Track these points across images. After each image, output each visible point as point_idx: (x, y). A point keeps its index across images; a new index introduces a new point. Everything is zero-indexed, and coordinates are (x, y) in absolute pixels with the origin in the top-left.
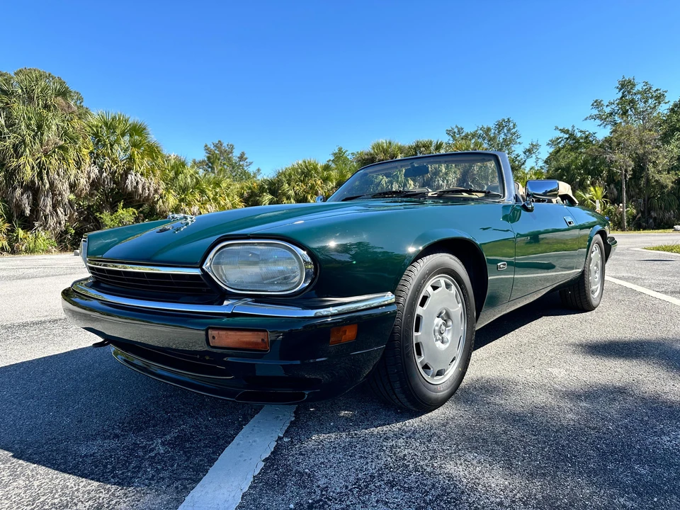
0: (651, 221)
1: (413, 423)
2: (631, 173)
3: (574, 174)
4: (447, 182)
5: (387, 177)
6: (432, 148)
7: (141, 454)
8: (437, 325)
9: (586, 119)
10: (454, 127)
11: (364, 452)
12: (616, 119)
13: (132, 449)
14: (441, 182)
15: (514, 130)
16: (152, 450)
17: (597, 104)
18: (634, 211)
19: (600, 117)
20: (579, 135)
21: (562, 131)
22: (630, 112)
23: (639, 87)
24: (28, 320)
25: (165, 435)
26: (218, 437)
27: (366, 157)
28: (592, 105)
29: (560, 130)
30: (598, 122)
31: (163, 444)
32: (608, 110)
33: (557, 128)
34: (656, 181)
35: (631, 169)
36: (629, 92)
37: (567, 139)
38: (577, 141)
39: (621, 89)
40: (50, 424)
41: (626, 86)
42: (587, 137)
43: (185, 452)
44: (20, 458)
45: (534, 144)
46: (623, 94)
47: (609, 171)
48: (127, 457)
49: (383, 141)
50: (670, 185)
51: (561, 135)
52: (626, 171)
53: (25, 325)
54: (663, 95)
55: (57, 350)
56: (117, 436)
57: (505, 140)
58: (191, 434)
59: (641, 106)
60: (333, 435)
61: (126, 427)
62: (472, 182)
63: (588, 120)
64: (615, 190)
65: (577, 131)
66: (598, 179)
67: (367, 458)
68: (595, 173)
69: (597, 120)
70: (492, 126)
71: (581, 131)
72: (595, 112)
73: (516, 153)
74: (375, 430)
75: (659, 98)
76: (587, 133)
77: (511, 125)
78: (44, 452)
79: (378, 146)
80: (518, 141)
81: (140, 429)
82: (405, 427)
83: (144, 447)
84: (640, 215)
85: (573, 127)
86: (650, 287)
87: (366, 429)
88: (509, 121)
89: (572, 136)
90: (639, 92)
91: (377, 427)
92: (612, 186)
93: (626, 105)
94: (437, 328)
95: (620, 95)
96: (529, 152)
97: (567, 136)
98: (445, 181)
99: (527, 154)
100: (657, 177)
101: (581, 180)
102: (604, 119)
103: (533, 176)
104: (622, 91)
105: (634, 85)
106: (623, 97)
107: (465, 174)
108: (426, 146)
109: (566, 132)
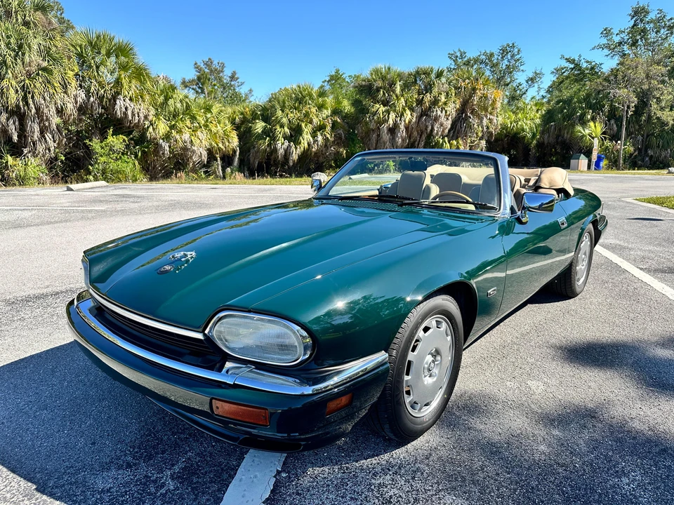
0: (647, 159)
1: (400, 453)
2: (634, 109)
3: (574, 109)
4: (446, 112)
5: (384, 106)
6: (433, 76)
7: (153, 490)
8: (427, 363)
9: (594, 49)
10: (457, 51)
11: (355, 491)
12: (625, 49)
13: (145, 484)
14: (439, 113)
15: (518, 57)
16: (163, 486)
17: (607, 32)
18: (632, 149)
19: (608, 47)
20: (584, 65)
21: (568, 60)
22: (640, 43)
23: (652, 16)
24: (32, 292)
25: (173, 465)
26: (222, 469)
27: (364, 83)
28: (602, 33)
29: (566, 59)
30: (606, 51)
31: (172, 478)
32: (617, 39)
33: (562, 57)
34: (658, 118)
35: (633, 105)
36: (642, 21)
37: (572, 69)
38: (582, 72)
39: (634, 17)
40: (66, 445)
41: (639, 13)
42: (592, 68)
43: (192, 489)
44: (43, 492)
45: (538, 72)
46: (635, 22)
47: (611, 106)
48: (141, 494)
49: (382, 66)
50: (672, 122)
51: (566, 64)
52: (628, 107)
53: (27, 300)
55: (64, 339)
56: (129, 466)
57: (508, 67)
58: (198, 465)
59: (652, 36)
60: (326, 469)
61: (137, 452)
62: (472, 113)
63: (596, 50)
64: (615, 126)
65: (583, 61)
66: (599, 114)
67: (357, 499)
68: (597, 108)
70: (496, 51)
71: (587, 62)
72: (604, 41)
73: (518, 81)
74: (365, 463)
75: (672, 28)
76: (593, 64)
77: (516, 50)
78: (64, 485)
79: (377, 71)
80: (522, 68)
81: (150, 457)
82: (391, 460)
83: (155, 482)
84: (637, 153)
85: (580, 56)
86: (634, 262)
87: (357, 461)
88: (513, 46)
89: (577, 66)
90: (652, 21)
91: (366, 459)
92: (612, 122)
93: (637, 34)
94: (426, 366)
95: (632, 23)
96: (532, 80)
97: (572, 66)
98: (444, 112)
99: (530, 82)
100: (659, 114)
101: (581, 114)
102: (612, 48)
103: (533, 107)
104: (634, 19)
105: (648, 13)
106: (634, 25)
107: (465, 105)
108: (427, 73)
109: (572, 61)
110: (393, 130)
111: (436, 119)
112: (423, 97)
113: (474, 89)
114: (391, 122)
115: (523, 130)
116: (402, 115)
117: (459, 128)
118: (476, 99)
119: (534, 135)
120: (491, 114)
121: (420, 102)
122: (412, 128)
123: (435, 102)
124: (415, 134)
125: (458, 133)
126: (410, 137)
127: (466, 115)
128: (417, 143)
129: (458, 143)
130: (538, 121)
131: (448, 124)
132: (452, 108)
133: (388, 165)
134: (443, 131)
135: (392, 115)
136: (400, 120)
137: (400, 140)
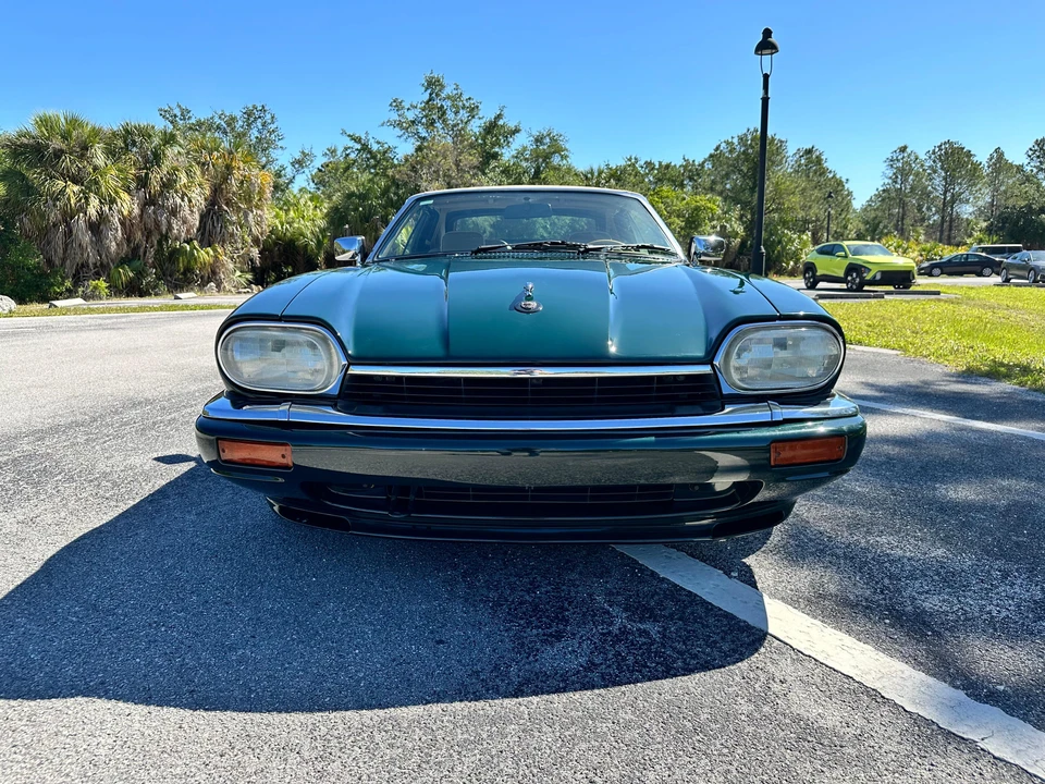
3: (373, 207)
4: (190, 201)
9: (383, 125)
10: (174, 106)
12: (420, 131)
14: (179, 201)
15: (273, 127)
17: (397, 105)
19: (400, 124)
20: (375, 147)
21: (353, 138)
22: (437, 125)
23: (448, 91)
27: (25, 141)
28: (391, 105)
29: (349, 136)
30: (398, 131)
32: (411, 116)
33: (344, 133)
36: (437, 95)
37: (359, 151)
38: (374, 157)
39: (427, 89)
41: (433, 85)
42: (385, 152)
45: (306, 152)
46: (431, 94)
49: (59, 113)
50: (489, 229)
51: (351, 144)
54: (477, 107)
57: (259, 140)
59: (450, 115)
62: (227, 205)
63: (385, 127)
65: (372, 141)
69: (397, 129)
70: (238, 114)
71: (378, 143)
72: (394, 116)
73: (280, 163)
75: (473, 111)
76: (386, 146)
77: (268, 116)
79: (45, 122)
80: (280, 144)
85: (367, 134)
88: (263, 109)
89: (365, 148)
90: (449, 97)
93: (433, 112)
95: (426, 97)
96: (299, 164)
97: (359, 147)
98: (186, 199)
99: (297, 166)
102: (407, 127)
103: (309, 203)
104: (429, 91)
105: (442, 87)
106: (430, 100)
107: (217, 190)
108: (146, 134)
109: (357, 140)
110: (97, 227)
111: (174, 212)
112: (147, 174)
113: (229, 167)
114: (92, 211)
115: (302, 234)
116: (112, 201)
117: (211, 227)
118: (234, 183)
119: (319, 243)
120: (257, 207)
121: (143, 182)
122: (132, 225)
123: (168, 184)
124: (139, 235)
125: (210, 235)
126: (128, 240)
127: (220, 207)
128: (142, 250)
129: (215, 250)
130: (322, 223)
131: (195, 220)
132: (199, 196)
133: (96, 288)
134: (188, 231)
135: (94, 202)
136: (110, 209)
137: (114, 243)
